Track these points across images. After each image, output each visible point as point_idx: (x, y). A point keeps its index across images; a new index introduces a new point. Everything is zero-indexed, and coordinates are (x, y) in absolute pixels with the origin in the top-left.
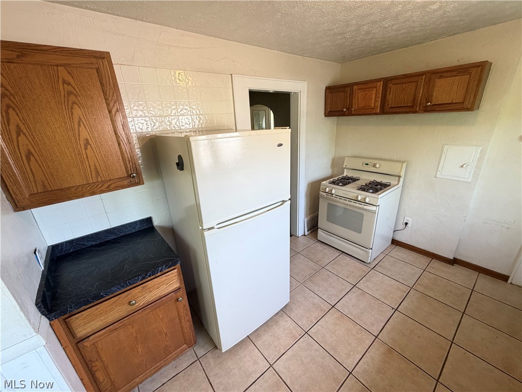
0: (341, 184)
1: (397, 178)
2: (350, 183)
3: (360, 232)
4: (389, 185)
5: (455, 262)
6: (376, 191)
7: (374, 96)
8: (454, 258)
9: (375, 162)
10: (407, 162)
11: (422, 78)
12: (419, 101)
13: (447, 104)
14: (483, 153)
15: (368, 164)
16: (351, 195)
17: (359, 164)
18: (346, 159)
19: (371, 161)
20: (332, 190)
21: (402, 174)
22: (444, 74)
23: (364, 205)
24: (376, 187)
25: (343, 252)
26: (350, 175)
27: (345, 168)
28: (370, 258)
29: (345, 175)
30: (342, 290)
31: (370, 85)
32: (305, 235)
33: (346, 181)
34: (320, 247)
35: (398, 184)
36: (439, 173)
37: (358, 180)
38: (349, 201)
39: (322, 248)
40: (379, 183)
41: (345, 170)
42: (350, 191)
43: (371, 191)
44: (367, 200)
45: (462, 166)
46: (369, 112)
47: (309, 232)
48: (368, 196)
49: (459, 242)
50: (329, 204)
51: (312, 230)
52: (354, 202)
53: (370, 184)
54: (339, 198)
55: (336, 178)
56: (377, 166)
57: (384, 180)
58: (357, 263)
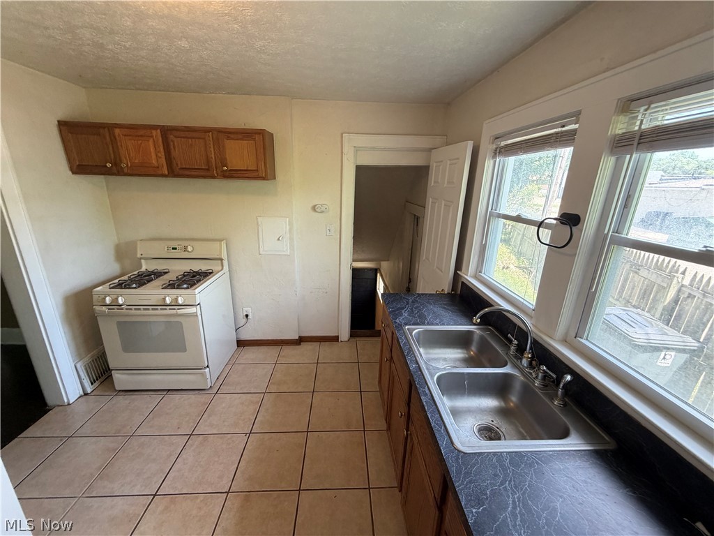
0: (134, 285)
1: (220, 261)
2: (152, 280)
3: (184, 350)
4: (210, 273)
5: (301, 340)
6: (192, 285)
7: (152, 150)
8: (299, 337)
9: (185, 243)
10: (226, 239)
11: (209, 136)
12: (214, 164)
13: (243, 170)
14: (291, 224)
15: (176, 249)
16: (154, 300)
17: (161, 249)
18: (138, 243)
19: (180, 243)
20: (117, 299)
21: (224, 256)
22: (232, 136)
23: (179, 309)
24: (193, 279)
25: (169, 390)
26: (151, 268)
27: (141, 258)
28: (209, 380)
29: (143, 269)
30: (171, 455)
31: (141, 132)
32: (86, 394)
33: (143, 279)
34: (122, 401)
35: (222, 270)
36: (261, 249)
37: (166, 273)
38: (153, 309)
39: (127, 402)
40: (196, 272)
41: (143, 261)
42: (152, 293)
43: (185, 286)
44: (180, 301)
45: (279, 239)
46: (152, 173)
47: (96, 384)
48: (180, 295)
49: (298, 319)
50: (119, 323)
51: (102, 379)
52: (161, 309)
53: (184, 276)
54: (135, 309)
55: (126, 278)
56: (190, 249)
57: (203, 266)
58: (193, 396)
